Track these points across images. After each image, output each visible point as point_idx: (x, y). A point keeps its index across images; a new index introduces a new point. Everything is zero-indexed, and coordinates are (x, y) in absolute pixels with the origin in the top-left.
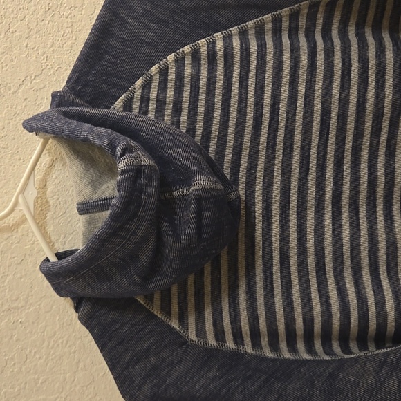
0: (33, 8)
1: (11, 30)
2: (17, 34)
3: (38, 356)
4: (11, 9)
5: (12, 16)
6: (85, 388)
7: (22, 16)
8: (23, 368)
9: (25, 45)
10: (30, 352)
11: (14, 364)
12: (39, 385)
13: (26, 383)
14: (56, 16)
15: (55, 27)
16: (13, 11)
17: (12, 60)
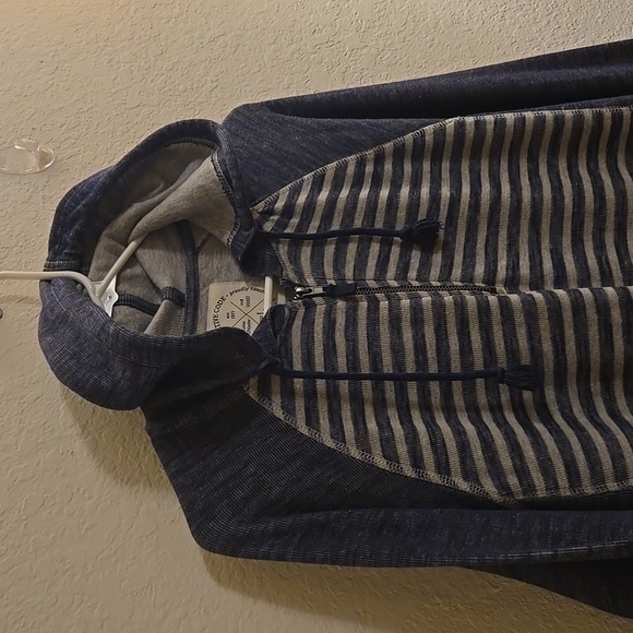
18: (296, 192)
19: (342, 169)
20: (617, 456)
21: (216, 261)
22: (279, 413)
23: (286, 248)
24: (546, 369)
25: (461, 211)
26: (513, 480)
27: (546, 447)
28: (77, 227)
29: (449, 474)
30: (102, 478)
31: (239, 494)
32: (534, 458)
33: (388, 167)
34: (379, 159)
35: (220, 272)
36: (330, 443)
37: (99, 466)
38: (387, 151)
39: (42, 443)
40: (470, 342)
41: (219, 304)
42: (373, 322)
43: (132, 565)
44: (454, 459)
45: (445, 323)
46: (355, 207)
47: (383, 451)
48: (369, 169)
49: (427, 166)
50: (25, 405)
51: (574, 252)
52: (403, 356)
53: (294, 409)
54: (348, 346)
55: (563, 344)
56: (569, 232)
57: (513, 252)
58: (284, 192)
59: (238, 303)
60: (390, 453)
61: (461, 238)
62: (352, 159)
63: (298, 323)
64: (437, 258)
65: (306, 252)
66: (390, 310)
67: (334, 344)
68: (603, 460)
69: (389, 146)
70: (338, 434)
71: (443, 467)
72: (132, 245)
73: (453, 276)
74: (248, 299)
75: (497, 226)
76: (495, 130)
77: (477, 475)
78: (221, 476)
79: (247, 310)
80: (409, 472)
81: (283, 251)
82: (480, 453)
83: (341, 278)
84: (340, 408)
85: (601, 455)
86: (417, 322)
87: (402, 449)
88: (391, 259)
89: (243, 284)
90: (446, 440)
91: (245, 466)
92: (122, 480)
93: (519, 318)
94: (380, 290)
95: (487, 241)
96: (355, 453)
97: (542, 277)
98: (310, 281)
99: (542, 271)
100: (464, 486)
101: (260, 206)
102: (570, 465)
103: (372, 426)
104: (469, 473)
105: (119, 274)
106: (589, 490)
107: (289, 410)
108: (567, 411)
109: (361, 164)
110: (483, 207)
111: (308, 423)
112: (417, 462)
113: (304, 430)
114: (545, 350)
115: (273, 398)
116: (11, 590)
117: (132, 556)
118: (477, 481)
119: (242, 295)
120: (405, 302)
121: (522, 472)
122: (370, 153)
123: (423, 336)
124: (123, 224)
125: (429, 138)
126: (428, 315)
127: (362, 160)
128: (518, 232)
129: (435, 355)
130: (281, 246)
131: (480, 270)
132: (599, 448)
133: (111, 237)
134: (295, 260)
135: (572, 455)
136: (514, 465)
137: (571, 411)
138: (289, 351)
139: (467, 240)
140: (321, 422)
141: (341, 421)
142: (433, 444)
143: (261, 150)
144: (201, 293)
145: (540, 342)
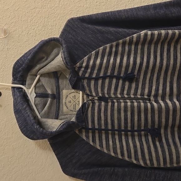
0: (38, 25)
1: (29, 33)
2: (31, 35)
3: (33, 153)
4: (29, 25)
5: (30, 28)
6: (50, 165)
7: (34, 28)
8: (28, 157)
9: (34, 39)
10: (31, 151)
11: (25, 155)
12: (33, 163)
13: (29, 162)
14: (46, 29)
15: (45, 33)
16: (30, 26)
17: (29, 44)
18: (89, 59)
19: (104, 50)
20: (178, 157)
21: (65, 82)
22: (85, 138)
23: (86, 81)
24: (162, 125)
25: (143, 68)
26: (148, 162)
27: (159, 153)
28: (20, 74)
29: (131, 158)
30: (37, 148)
31: (74, 161)
32: (155, 156)
33: (120, 48)
34: (117, 46)
35: (66, 86)
36: (99, 148)
37: (36, 144)
38: (120, 43)
39: (19, 137)
40: (141, 118)
41: (66, 98)
42: (112, 110)
43: (47, 172)
44: (133, 155)
45: (134, 112)
46: (108, 66)
47: (113, 151)
48: (114, 49)
49: (133, 47)
50: (13, 125)
51: (177, 83)
52: (121, 121)
53: (89, 136)
54: (105, 117)
55: (168, 119)
56: (177, 75)
57: (158, 83)
58: (86, 58)
59: (72, 98)
60: (115, 152)
61: (142, 77)
62: (108, 46)
63: (90, 109)
64: (134, 85)
65: (93, 82)
66: (118, 107)
67: (101, 117)
68: (174, 158)
69: (121, 41)
70: (101, 145)
71: (130, 156)
72: (38, 76)
73: (138, 94)
74: (75, 96)
75: (154, 73)
76: (157, 37)
77: (139, 160)
78: (69, 156)
79: (75, 100)
80: (120, 157)
81: (85, 82)
82: (140, 154)
83: (103, 94)
84: (102, 135)
85: (174, 156)
86: (126, 111)
87: (119, 151)
88: (119, 86)
89: (73, 90)
90: (131, 149)
91: (76, 153)
92: (42, 148)
93: (156, 112)
94: (115, 98)
95: (150, 78)
96: (105, 151)
97: (166, 94)
98: (94, 94)
99: (166, 92)
100: (135, 162)
101: (78, 64)
102: (165, 159)
103: (111, 143)
104: (137, 159)
105: (35, 86)
106: (168, 166)
107: (88, 137)
108: (167, 136)
109: (111, 47)
110: (150, 67)
111: (93, 141)
112: (123, 154)
113: (92, 143)
114: (163, 121)
115: (83, 133)
116: (17, 178)
117: (47, 170)
118: (139, 161)
119: (73, 94)
120: (123, 104)
121: (151, 160)
122: (114, 43)
123: (127, 115)
124: (34, 71)
125: (135, 39)
126: (129, 109)
127: (111, 46)
128: (160, 75)
129: (130, 121)
130: (85, 81)
131: (146, 91)
132: (173, 154)
133: (31, 75)
134: (89, 86)
135: (166, 156)
136: (149, 158)
137: (168, 136)
138: (87, 118)
139: (144, 78)
140: (97, 141)
141: (102, 140)
142: (127, 150)
143: (78, 40)
144: (61, 93)
145: (162, 119)
